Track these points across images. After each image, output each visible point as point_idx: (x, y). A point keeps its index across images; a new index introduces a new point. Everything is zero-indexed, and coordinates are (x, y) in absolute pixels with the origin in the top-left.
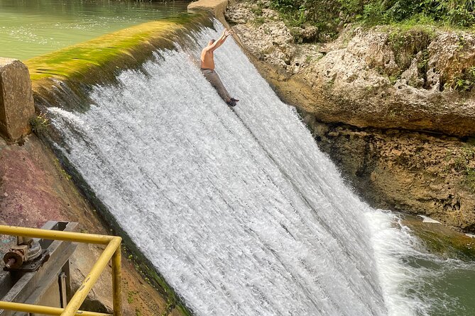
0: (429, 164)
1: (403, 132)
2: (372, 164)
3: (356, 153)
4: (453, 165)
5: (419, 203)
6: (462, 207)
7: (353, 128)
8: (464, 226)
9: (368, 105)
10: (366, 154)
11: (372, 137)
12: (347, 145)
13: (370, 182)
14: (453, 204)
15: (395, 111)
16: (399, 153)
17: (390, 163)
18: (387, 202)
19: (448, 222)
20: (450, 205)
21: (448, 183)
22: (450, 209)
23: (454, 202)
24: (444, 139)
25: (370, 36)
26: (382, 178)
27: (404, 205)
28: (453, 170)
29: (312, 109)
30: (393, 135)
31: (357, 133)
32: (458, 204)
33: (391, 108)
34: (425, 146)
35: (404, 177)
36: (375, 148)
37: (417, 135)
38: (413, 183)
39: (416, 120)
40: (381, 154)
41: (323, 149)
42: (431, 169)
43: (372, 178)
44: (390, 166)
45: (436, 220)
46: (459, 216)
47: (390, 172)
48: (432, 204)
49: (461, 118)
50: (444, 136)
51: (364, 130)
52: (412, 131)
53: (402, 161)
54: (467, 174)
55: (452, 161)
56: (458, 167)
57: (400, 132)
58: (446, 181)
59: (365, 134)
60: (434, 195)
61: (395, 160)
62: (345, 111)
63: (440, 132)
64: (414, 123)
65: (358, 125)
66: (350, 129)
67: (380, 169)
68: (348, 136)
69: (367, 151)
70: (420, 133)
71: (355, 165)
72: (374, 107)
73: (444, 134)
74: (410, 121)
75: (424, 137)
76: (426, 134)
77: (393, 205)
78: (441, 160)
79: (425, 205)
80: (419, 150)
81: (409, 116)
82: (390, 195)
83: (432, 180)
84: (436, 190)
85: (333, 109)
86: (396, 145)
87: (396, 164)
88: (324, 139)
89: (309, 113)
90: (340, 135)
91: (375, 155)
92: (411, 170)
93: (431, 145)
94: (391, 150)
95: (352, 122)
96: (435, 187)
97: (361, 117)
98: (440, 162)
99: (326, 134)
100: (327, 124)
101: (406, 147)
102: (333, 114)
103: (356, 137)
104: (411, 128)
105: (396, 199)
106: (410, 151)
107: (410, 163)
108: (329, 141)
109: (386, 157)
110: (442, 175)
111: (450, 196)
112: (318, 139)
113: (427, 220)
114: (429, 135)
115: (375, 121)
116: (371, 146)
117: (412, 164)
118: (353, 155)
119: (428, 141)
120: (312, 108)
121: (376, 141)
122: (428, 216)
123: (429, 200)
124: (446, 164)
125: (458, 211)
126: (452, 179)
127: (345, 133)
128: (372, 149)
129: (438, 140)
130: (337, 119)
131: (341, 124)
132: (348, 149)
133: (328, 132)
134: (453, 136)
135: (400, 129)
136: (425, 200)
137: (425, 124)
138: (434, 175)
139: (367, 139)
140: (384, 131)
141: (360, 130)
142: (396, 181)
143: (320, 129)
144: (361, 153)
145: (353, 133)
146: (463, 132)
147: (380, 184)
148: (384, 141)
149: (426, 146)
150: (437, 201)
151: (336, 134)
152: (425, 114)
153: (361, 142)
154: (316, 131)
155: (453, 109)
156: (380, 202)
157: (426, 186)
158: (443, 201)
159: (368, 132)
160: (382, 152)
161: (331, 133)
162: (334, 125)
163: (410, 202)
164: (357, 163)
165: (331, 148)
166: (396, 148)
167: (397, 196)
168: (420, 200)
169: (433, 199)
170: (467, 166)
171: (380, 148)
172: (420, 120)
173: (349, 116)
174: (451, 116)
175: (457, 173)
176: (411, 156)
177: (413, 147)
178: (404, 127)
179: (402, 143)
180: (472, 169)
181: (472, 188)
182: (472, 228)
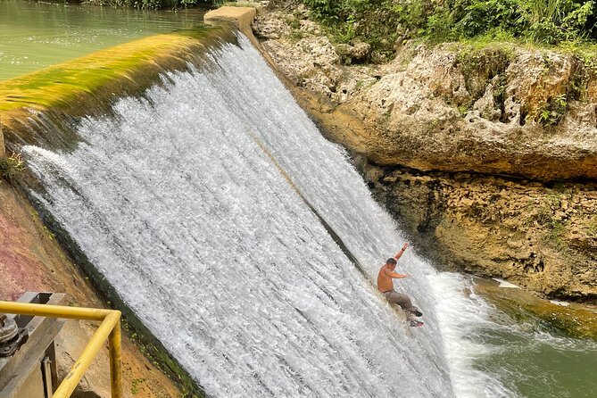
0: (506, 215)
1: (476, 176)
2: (437, 216)
3: (417, 203)
4: (535, 217)
5: (494, 263)
6: (546, 268)
7: (414, 172)
8: (549, 291)
9: (432, 143)
10: (430, 204)
11: (437, 182)
12: (407, 193)
13: (435, 239)
14: (535, 265)
15: (465, 150)
16: (470, 202)
17: (459, 215)
18: (456, 263)
19: (529, 286)
20: (531, 265)
21: (529, 239)
22: (531, 270)
23: (537, 261)
24: (524, 185)
25: (436, 55)
26: (449, 234)
27: (477, 266)
28: (536, 223)
29: (363, 148)
30: (463, 180)
31: (418, 178)
32: (542, 265)
33: (460, 147)
34: (501, 194)
35: (477, 232)
36: (441, 197)
37: (492, 180)
38: (487, 240)
39: (490, 162)
40: (449, 203)
41: (377, 197)
42: (509, 222)
43: (438, 234)
44: (459, 219)
45: (515, 284)
46: (543, 280)
47: (459, 226)
48: (510, 265)
49: (545, 159)
50: (525, 181)
51: (427, 173)
52: (487, 175)
53: (475, 212)
54: (552, 227)
55: (535, 212)
56: (541, 218)
57: (471, 176)
58: (527, 237)
59: (429, 179)
60: (512, 254)
61: (465, 211)
62: (404, 151)
63: (521, 175)
64: (489, 165)
65: (420, 168)
66: (410, 173)
67: (447, 221)
68: (408, 182)
69: (430, 200)
70: (496, 177)
71: (417, 218)
72: (440, 145)
73: (525, 179)
74: (484, 162)
75: (501, 182)
76: (503, 178)
77: (463, 267)
78: (521, 211)
79: (501, 266)
80: (495, 198)
81: (483, 156)
82: (459, 254)
83: (511, 235)
84: (515, 248)
85: (389, 148)
86: (467, 192)
87: (466, 216)
88: (379, 185)
89: (360, 153)
90: (398, 180)
91: (441, 206)
92: (485, 223)
93: (509, 192)
94: (460, 198)
95: (413, 164)
96: (514, 244)
97: (424, 158)
98: (519, 213)
99: (381, 180)
100: (381, 167)
101: (479, 195)
102: (390, 154)
103: (418, 183)
104: (484, 171)
105: (467, 259)
106: (484, 200)
107: (483, 214)
108: (385, 189)
109: (454, 207)
110: (522, 229)
111: (532, 255)
112: (371, 186)
113: (504, 284)
114: (508, 179)
115: (441, 163)
116: (436, 194)
117: (486, 216)
118: (414, 205)
119: (506, 187)
120: (364, 146)
121: (442, 188)
122: (506, 279)
123: (506, 260)
124: (527, 215)
125: (541, 273)
126: (535, 233)
127: (404, 177)
128: (437, 197)
129: (518, 186)
130: (395, 160)
131: (399, 167)
132: (407, 198)
133: (384, 177)
134: (535, 180)
135: (472, 173)
136: (501, 260)
137: (503, 166)
138: (513, 229)
139: (431, 185)
140: (451, 175)
141: (422, 174)
142: (465, 236)
143: (374, 173)
144: (423, 203)
145: (414, 178)
146: (548, 176)
147: (447, 241)
148: (453, 188)
149: (503, 193)
150: (517, 260)
151: (393, 179)
152: (502, 153)
153: (424, 189)
154: (368, 175)
155: (536, 147)
156: (446, 263)
157: (503, 243)
158: (523, 260)
159: (432, 177)
160: (449, 201)
161: (386, 179)
162: (390, 169)
163: (483, 263)
164: (418, 215)
165: (387, 196)
166: (467, 196)
167: (468, 256)
168: (495, 260)
169: (511, 259)
170: (553, 218)
171: (447, 196)
172: (496, 161)
173: (409, 156)
174: (533, 156)
175: (541, 227)
176: (485, 205)
177: (488, 195)
178: (476, 170)
179: (474, 189)
180: (559, 221)
181: (559, 244)
182: (558, 294)
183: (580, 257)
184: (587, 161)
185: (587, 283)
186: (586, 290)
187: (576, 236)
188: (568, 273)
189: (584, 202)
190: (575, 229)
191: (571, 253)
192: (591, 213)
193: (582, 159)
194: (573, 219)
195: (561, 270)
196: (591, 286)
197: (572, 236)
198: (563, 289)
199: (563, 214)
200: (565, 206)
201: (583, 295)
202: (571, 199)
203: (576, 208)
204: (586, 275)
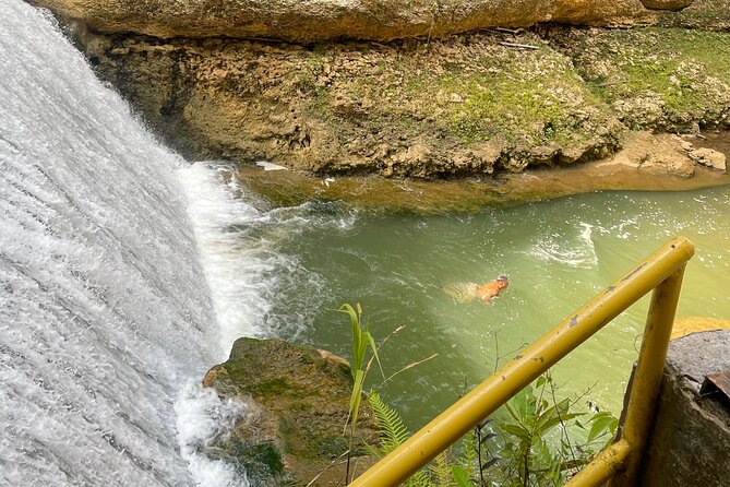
0: (266, 86)
1: (228, 42)
2: (185, 93)
3: (159, 79)
4: (298, 85)
5: (256, 144)
6: (313, 141)
7: (152, 40)
8: (317, 167)
9: (172, 4)
10: (175, 79)
11: (182, 52)
12: (144, 68)
13: (184, 122)
14: (301, 140)
15: (213, 11)
16: (224, 74)
17: (212, 90)
18: (210, 149)
19: (295, 165)
20: (297, 141)
21: (293, 111)
22: (297, 147)
23: (302, 136)
24: (284, 49)
26: (200, 114)
27: (236, 149)
28: (299, 91)
29: (80, 13)
30: (214, 47)
31: (158, 47)
32: (308, 139)
33: (208, 7)
34: (259, 61)
35: (234, 108)
36: (188, 69)
37: (247, 45)
38: (246, 117)
39: (244, 24)
40: (198, 76)
41: (102, 76)
42: (269, 93)
43: (187, 115)
44: (211, 95)
45: (281, 164)
46: (309, 155)
47: (212, 102)
48: (274, 143)
49: (304, 18)
50: (284, 45)
51: (169, 41)
52: (241, 40)
53: (229, 85)
54: (316, 95)
55: (297, 79)
56: (304, 86)
57: (223, 42)
58: (290, 109)
59: (171, 48)
60: (275, 130)
61: (219, 85)
62: (137, 14)
63: (279, 38)
64: (242, 28)
65: (159, 35)
66: (146, 41)
67: (197, 100)
68: (144, 53)
69: (175, 74)
70: (252, 42)
71: (158, 98)
72: (182, 5)
73: (284, 41)
74: (237, 25)
75: (258, 47)
76: (260, 42)
77: (218, 152)
78: (282, 79)
79: (264, 146)
80: (252, 66)
81: (235, 17)
82: (214, 137)
83: (272, 108)
84: (278, 122)
85: (117, 11)
86: (219, 62)
87: (220, 90)
88: (105, 60)
89: (75, 19)
90: (131, 52)
91: (188, 80)
92: (242, 97)
93: (268, 59)
94: (212, 70)
95: (149, 30)
96: (277, 118)
97: (163, 22)
98: (281, 82)
99: (107, 52)
100: (107, 35)
101: (234, 64)
102: (118, 19)
103: (158, 54)
104: (239, 36)
105: (224, 142)
106: (240, 69)
107: (240, 86)
108: (114, 64)
109: (205, 80)
110: (284, 100)
111: (297, 129)
112: (94, 61)
113: (269, 167)
114: (265, 43)
115: (186, 28)
116: (182, 66)
117: (243, 88)
118: (154, 82)
119: (263, 53)
120: (81, 10)
121: (188, 58)
122: (270, 160)
123: (269, 138)
124: (289, 83)
125: (308, 148)
126: (299, 103)
127: (139, 48)
128: (183, 71)
129: (277, 50)
130: (125, 26)
131: (130, 35)
132: (145, 74)
133: (111, 49)
134: (295, 43)
135: (223, 38)
136: (261, 138)
137: (258, 28)
138: (274, 101)
139: (175, 56)
140: (199, 42)
141: (162, 42)
142: (221, 116)
143: (96, 44)
144: (166, 79)
145: (153, 48)
146: (308, 38)
147: (199, 123)
148: (202, 58)
149: (261, 60)
150: (281, 137)
151: (123, 51)
152: (256, 14)
153: (166, 62)
154: (89, 47)
155: (293, 5)
156: (199, 150)
157: (264, 118)
158: (287, 136)
159: (175, 46)
160: (199, 74)
161: (115, 50)
162: (120, 37)
163: (243, 145)
164: (161, 94)
165: (118, 73)
166: (220, 66)
167: (226, 138)
168: (257, 139)
169: (274, 136)
170: (316, 84)
171: (195, 68)
172: (250, 23)
173: (144, 21)
174: (291, 15)
175: (304, 96)
176: (241, 76)
177: (244, 64)
178: (228, 35)
179: (228, 57)
180: (322, 88)
181: (324, 113)
182: (326, 170)
183: (346, 125)
184: (345, 19)
185: (355, 153)
186: (355, 161)
187: (341, 102)
188: (335, 144)
189: (347, 64)
190: (339, 95)
191: (337, 122)
192: (354, 75)
193: (340, 17)
194: (337, 84)
195: (328, 141)
196: (359, 156)
197: (337, 103)
198: (331, 163)
199: (326, 79)
200: (327, 70)
201: (352, 167)
202: (333, 61)
203: (338, 71)
204: (354, 144)
